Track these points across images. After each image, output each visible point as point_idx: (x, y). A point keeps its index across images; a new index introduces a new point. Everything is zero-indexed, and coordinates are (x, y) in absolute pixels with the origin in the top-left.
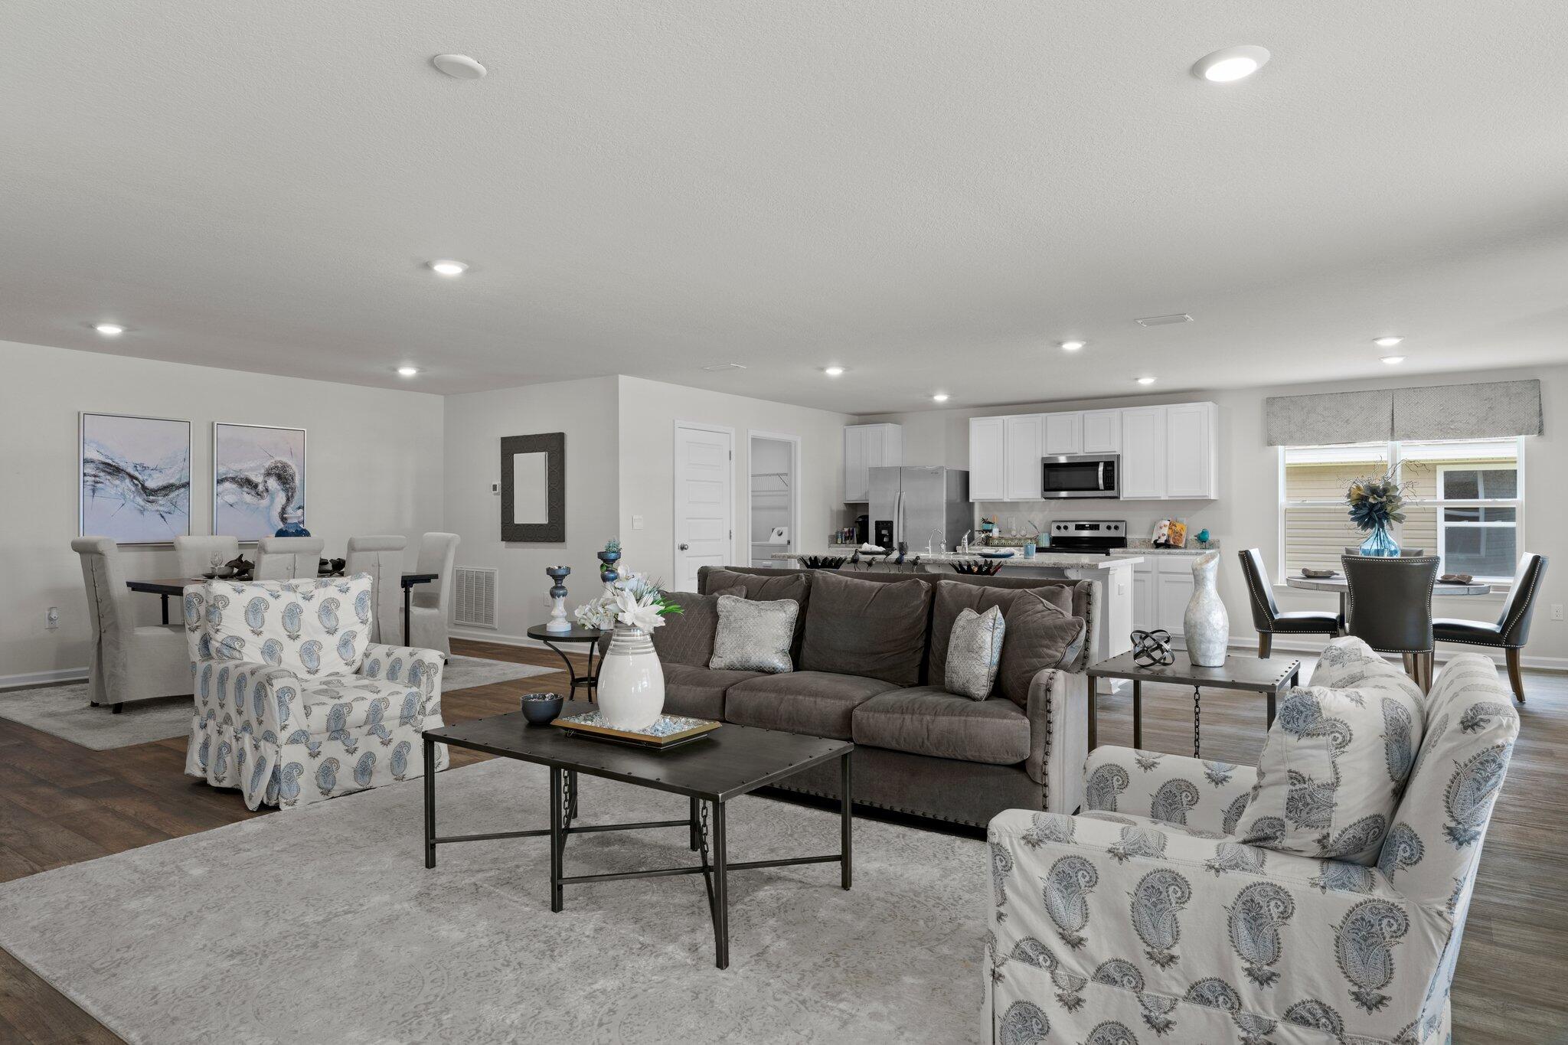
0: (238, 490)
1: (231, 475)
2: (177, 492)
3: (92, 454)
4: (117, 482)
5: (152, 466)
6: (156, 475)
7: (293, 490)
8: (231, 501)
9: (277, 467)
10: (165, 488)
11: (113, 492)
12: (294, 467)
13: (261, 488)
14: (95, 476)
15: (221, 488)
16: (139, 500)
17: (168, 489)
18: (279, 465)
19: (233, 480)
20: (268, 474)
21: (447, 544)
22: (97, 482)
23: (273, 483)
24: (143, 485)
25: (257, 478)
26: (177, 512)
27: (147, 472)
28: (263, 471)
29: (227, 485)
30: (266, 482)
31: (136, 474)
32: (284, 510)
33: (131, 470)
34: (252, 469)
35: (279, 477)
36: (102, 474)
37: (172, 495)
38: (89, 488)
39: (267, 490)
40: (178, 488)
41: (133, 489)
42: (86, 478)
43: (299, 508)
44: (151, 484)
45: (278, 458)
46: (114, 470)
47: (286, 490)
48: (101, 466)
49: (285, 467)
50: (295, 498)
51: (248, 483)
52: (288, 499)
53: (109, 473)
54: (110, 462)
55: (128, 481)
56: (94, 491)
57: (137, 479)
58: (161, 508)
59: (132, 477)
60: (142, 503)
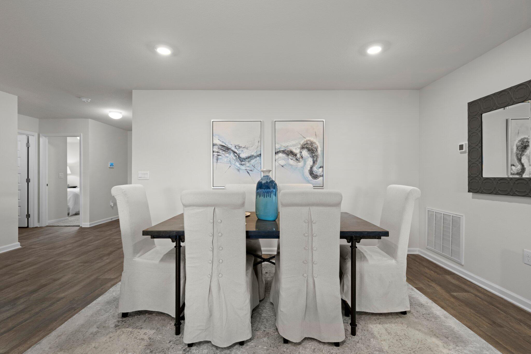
0: (286, 157)
1: (282, 149)
2: (255, 159)
3: (217, 141)
4: (227, 155)
5: (243, 146)
6: (245, 150)
7: (317, 156)
8: (282, 164)
9: (307, 143)
10: (249, 157)
11: (226, 160)
12: (317, 143)
13: (298, 156)
14: (218, 152)
15: (277, 156)
16: (237, 164)
17: (250, 158)
18: (309, 142)
19: (283, 152)
20: (303, 148)
21: (408, 196)
22: (218, 155)
23: (305, 153)
24: (239, 156)
25: (296, 151)
26: (255, 170)
27: (241, 149)
28: (299, 146)
29: (280, 155)
30: (301, 152)
31: (236, 150)
32: (311, 168)
33: (233, 149)
34: (294, 145)
35: (309, 150)
36: (221, 151)
37: (253, 161)
38: (215, 158)
39: (302, 157)
40: (256, 157)
41: (235, 158)
42: (214, 153)
43: (320, 167)
44: (243, 155)
45: (308, 139)
46: (226, 149)
47: (313, 157)
48: (220, 147)
49: (312, 143)
50: (318, 161)
51: (290, 153)
52: (314, 162)
53: (224, 151)
54: (224, 144)
55: (232, 154)
56: (217, 159)
57: (236, 153)
58: (248, 168)
59: (234, 152)
60: (239, 166)
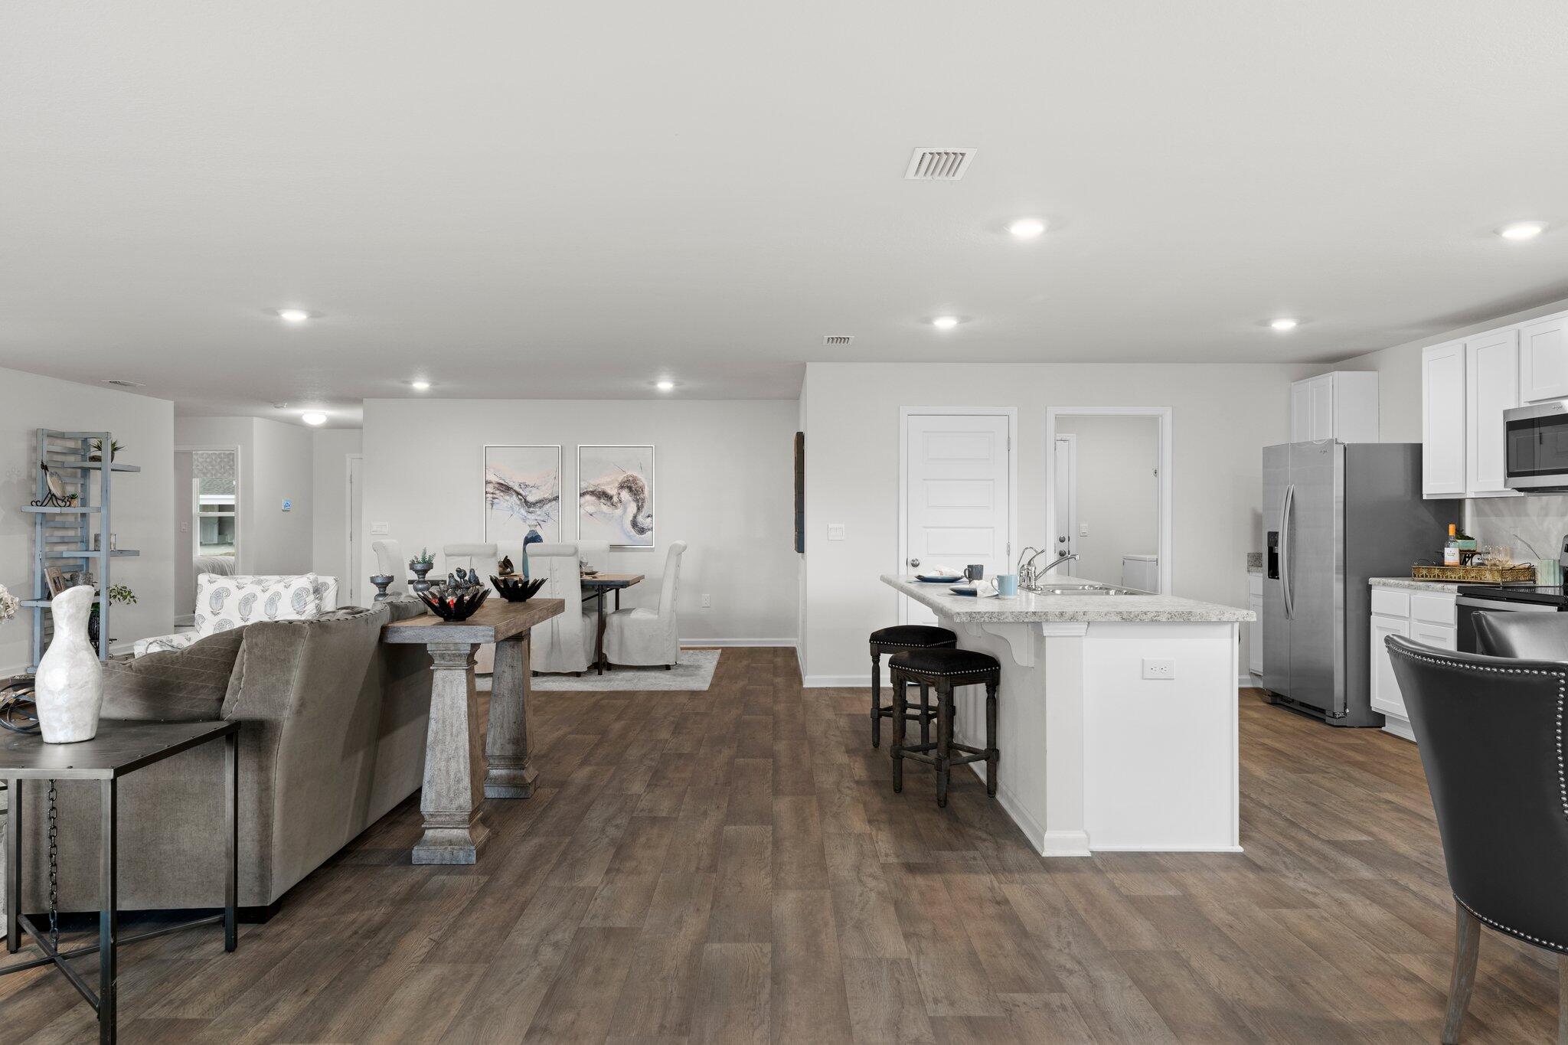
0: (597, 501)
1: (591, 490)
2: (549, 505)
3: (491, 477)
4: (508, 498)
5: (531, 484)
6: (534, 491)
7: (643, 500)
8: (591, 511)
9: (629, 481)
10: (540, 501)
11: (505, 504)
12: (643, 480)
13: (615, 499)
14: (493, 493)
15: (583, 499)
16: (523, 511)
17: (541, 502)
18: (631, 479)
19: (592, 493)
20: (622, 487)
22: (494, 498)
23: (625, 495)
24: (525, 500)
25: (612, 491)
26: (550, 522)
27: (528, 489)
28: (617, 485)
29: (588, 497)
30: (619, 494)
31: (521, 491)
32: (635, 517)
33: (517, 488)
34: (608, 483)
35: (630, 489)
36: (497, 492)
37: (547, 507)
38: (489, 503)
39: (620, 501)
40: (550, 501)
41: (519, 503)
42: (488, 495)
43: (649, 516)
44: (531, 499)
45: (629, 473)
46: (505, 488)
47: (637, 501)
48: (497, 486)
49: (635, 480)
50: (645, 507)
51: (603, 495)
52: (638, 509)
53: (502, 491)
54: (503, 482)
55: (515, 496)
56: (492, 504)
57: (521, 495)
58: (538, 518)
59: (518, 494)
60: (525, 514)
